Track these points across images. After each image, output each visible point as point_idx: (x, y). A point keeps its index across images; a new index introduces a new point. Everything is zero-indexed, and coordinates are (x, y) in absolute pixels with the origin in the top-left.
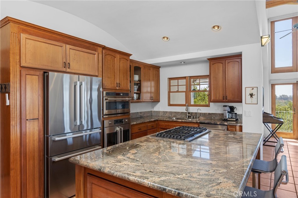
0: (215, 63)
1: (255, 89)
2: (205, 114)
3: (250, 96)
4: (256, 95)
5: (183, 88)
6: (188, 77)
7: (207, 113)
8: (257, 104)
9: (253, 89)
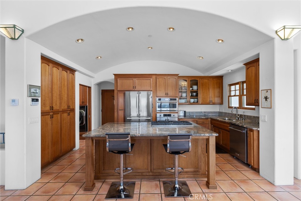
0: (249, 68)
1: (269, 91)
2: (251, 116)
3: (265, 99)
4: (270, 98)
5: (238, 93)
6: (240, 82)
7: (252, 116)
8: (271, 108)
9: (267, 91)
